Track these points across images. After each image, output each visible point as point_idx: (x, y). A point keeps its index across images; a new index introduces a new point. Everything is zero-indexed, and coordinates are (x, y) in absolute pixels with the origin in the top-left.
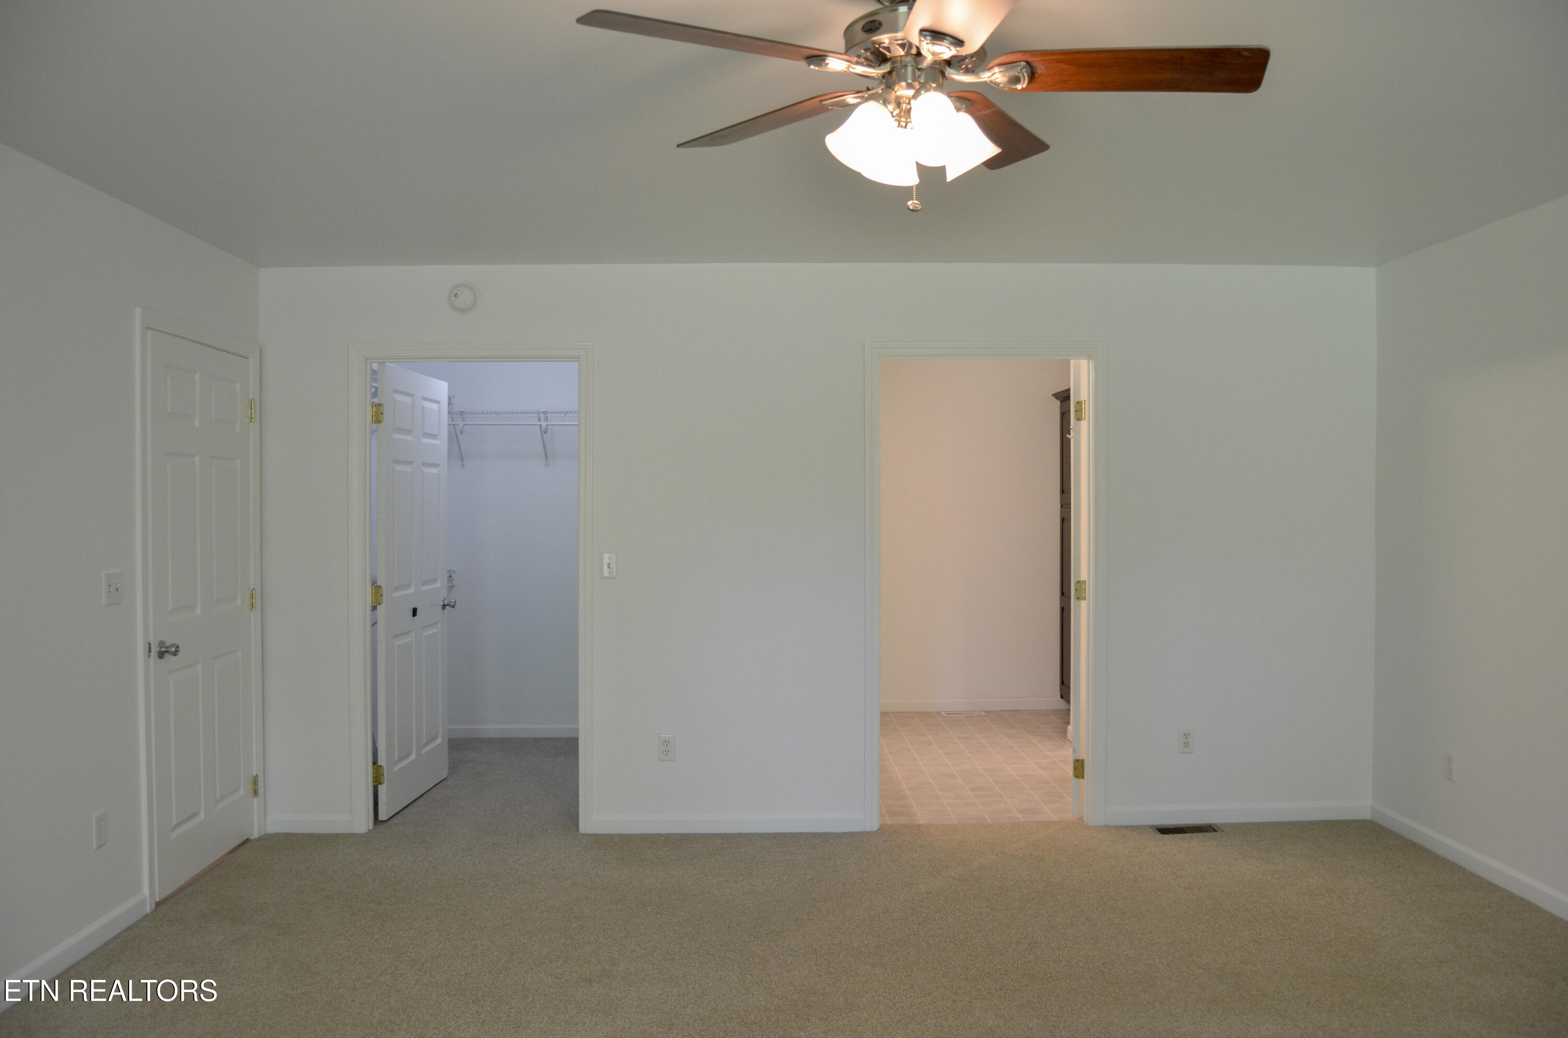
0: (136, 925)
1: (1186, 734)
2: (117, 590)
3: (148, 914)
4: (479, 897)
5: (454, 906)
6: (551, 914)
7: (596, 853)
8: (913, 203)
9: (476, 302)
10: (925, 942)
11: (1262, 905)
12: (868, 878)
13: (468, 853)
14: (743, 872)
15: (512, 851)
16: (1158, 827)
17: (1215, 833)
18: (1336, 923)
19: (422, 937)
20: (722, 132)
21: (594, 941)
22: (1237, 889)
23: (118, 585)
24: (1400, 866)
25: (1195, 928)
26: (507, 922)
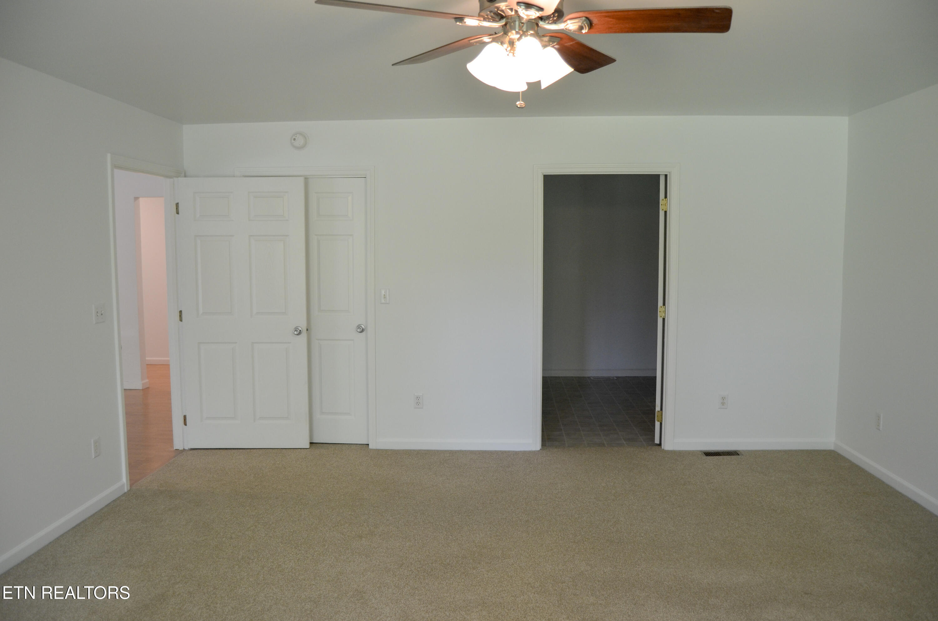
0: (118, 498)
1: (723, 398)
2: (102, 315)
3: (125, 492)
4: (307, 486)
5: (292, 491)
6: (345, 497)
7: (376, 461)
8: (520, 103)
9: (306, 144)
10: (554, 519)
11: (757, 501)
12: (529, 479)
13: (305, 459)
14: (458, 474)
15: (329, 458)
16: (704, 452)
17: (738, 456)
18: (798, 514)
19: (272, 509)
20: (419, 56)
21: (367, 513)
22: (744, 491)
23: (102, 312)
24: (845, 480)
25: (714, 515)
26: (321, 501)
